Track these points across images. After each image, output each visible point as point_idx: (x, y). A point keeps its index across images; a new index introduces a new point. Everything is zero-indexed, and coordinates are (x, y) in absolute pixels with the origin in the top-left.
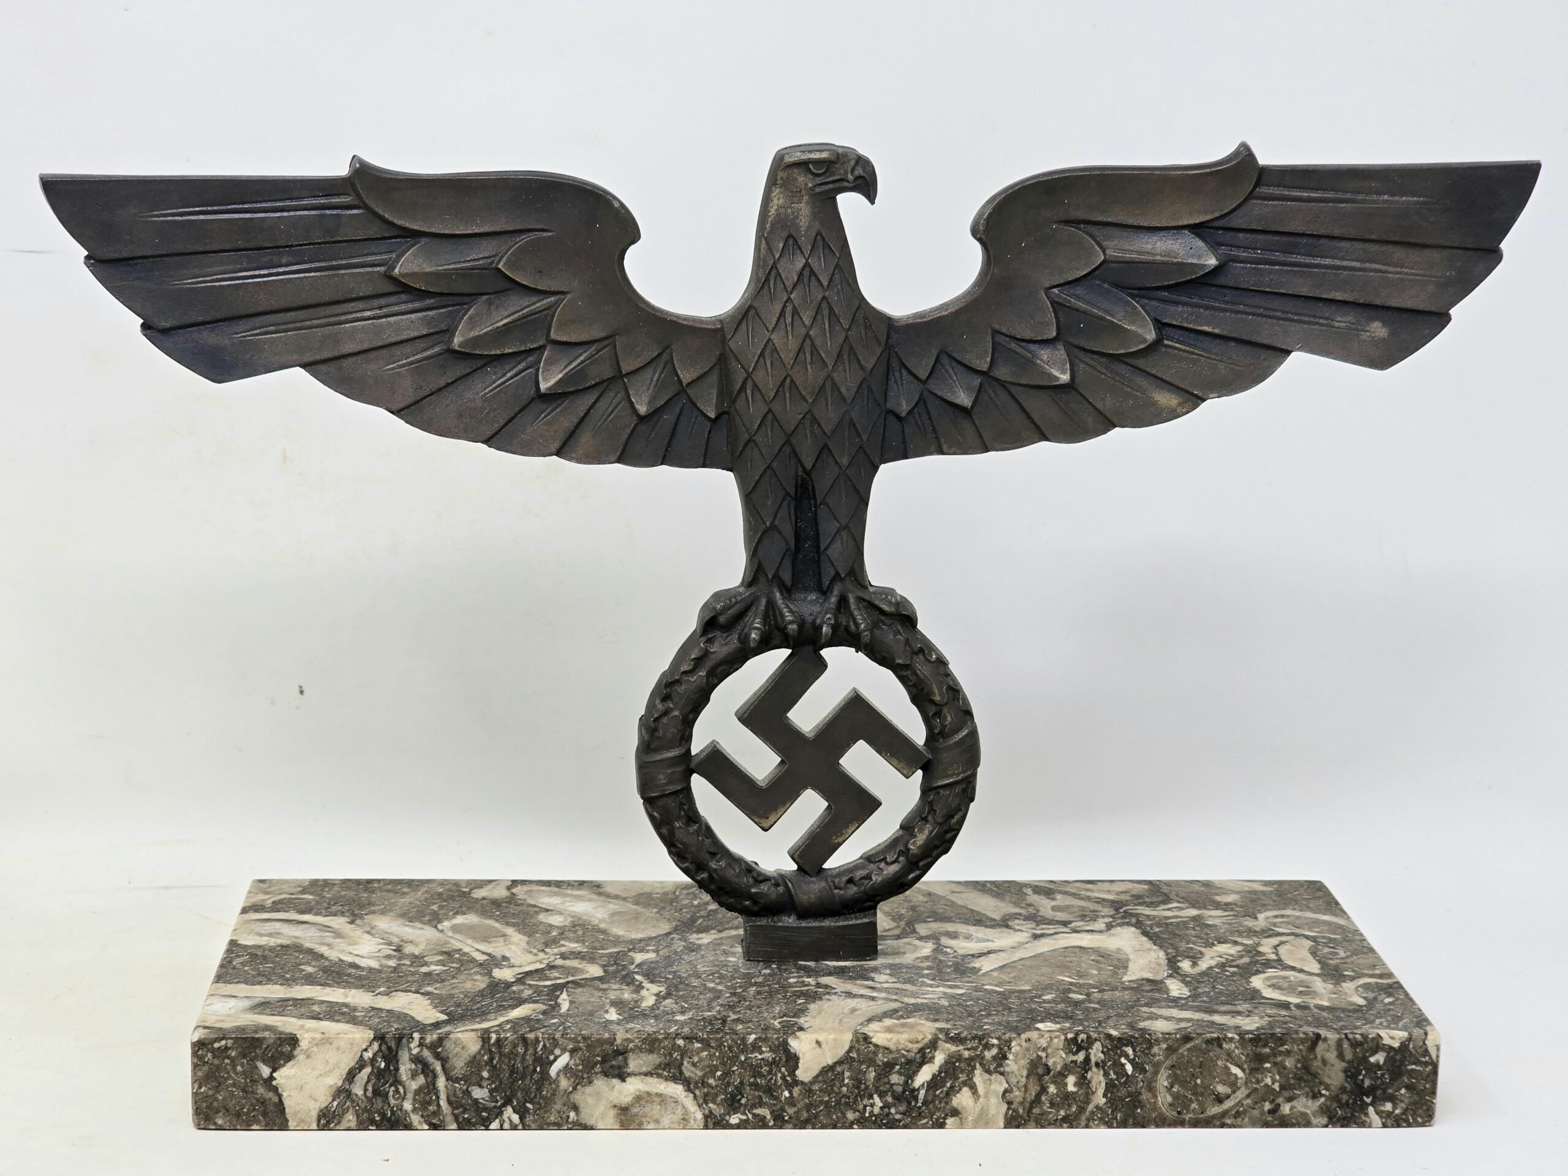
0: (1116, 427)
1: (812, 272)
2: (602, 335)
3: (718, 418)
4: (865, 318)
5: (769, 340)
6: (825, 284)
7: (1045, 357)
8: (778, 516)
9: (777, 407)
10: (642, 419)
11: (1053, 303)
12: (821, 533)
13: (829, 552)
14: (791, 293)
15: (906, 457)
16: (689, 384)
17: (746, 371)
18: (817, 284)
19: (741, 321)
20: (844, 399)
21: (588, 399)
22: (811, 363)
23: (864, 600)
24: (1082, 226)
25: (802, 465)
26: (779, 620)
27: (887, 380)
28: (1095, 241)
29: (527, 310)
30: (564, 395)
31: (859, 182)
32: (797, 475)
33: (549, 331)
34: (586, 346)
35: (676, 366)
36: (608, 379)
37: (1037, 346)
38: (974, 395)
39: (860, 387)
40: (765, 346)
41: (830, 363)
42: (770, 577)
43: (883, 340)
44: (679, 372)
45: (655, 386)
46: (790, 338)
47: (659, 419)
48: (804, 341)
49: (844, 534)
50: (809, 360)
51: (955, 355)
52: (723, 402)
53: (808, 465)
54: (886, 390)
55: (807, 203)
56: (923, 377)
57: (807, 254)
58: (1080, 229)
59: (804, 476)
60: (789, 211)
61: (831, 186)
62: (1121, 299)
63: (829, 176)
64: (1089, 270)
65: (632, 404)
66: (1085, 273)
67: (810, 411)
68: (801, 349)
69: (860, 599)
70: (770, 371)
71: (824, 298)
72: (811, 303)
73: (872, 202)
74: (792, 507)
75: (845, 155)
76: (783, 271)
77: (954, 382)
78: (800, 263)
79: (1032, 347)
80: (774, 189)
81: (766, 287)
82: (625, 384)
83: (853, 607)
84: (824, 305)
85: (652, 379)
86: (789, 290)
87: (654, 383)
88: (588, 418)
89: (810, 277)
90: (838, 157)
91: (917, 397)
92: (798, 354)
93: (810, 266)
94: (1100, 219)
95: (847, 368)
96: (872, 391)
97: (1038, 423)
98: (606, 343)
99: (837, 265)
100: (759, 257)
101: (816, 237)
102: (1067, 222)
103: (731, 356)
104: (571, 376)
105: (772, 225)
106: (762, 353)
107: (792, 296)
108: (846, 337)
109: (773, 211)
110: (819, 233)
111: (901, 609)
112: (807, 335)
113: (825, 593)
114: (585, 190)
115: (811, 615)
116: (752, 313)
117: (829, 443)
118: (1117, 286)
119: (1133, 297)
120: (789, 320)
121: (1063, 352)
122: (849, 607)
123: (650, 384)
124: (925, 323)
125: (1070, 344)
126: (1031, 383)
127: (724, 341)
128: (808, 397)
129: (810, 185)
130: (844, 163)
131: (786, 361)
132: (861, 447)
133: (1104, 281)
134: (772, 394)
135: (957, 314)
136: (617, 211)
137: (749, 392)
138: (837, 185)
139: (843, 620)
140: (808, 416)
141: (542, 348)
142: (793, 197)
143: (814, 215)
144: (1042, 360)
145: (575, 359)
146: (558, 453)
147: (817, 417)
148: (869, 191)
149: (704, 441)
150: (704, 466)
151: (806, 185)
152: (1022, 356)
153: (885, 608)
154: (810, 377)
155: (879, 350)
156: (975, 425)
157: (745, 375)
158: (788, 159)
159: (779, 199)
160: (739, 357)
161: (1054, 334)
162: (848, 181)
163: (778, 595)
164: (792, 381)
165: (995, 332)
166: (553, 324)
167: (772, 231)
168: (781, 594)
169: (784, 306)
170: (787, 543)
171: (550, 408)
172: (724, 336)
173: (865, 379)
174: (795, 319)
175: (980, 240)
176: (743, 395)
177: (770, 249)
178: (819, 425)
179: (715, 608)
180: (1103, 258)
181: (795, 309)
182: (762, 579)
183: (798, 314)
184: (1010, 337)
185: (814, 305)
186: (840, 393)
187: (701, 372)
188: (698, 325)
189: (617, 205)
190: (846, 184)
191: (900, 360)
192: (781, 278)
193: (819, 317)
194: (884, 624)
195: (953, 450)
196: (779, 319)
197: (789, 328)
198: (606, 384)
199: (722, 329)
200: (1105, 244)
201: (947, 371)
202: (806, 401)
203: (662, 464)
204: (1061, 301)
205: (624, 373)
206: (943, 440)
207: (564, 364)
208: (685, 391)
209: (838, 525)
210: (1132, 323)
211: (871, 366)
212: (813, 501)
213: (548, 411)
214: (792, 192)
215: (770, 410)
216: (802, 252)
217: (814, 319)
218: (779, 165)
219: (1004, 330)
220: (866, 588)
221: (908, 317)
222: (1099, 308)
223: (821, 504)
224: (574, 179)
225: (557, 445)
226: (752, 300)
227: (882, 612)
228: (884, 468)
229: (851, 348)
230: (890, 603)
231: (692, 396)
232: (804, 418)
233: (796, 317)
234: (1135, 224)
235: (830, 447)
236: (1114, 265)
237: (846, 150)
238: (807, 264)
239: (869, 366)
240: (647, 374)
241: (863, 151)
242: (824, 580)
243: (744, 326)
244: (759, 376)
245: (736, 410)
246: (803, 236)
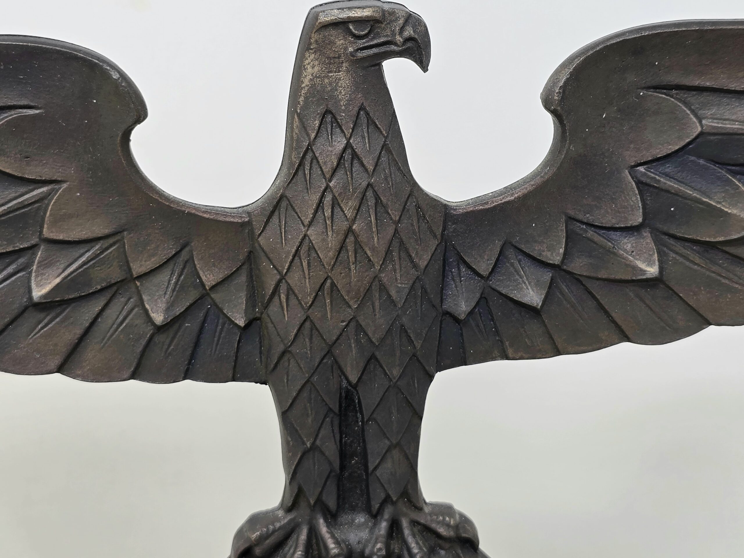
0: (710, 324)
1: (355, 155)
2: (107, 231)
3: (248, 325)
4: (418, 207)
5: (305, 236)
6: (371, 168)
7: (629, 247)
8: (320, 436)
9: (315, 314)
10: (160, 329)
11: (639, 183)
12: (369, 451)
13: (378, 473)
14: (330, 181)
15: (465, 363)
16: (213, 287)
17: (280, 273)
18: (361, 169)
19: (272, 213)
20: (393, 302)
21: (96, 306)
22: (355, 263)
23: (419, 523)
24: (674, 92)
25: (347, 379)
26: (323, 551)
27: (444, 276)
28: (690, 109)
29: (15, 202)
30: (64, 303)
31: (409, 44)
32: (341, 388)
33: (42, 227)
34: (88, 246)
35: (198, 266)
36: (118, 282)
37: (618, 233)
38: (544, 292)
39: (412, 288)
40: (301, 243)
41: (377, 261)
42: (312, 502)
43: (439, 232)
44: (201, 273)
45: (174, 290)
46: (330, 233)
47: (180, 327)
48: (346, 237)
49: (396, 453)
50: (352, 259)
51: (523, 247)
52: (254, 306)
53: (354, 378)
54: (442, 289)
55: (348, 71)
56: (485, 273)
57: (348, 132)
58: (672, 97)
59: (349, 388)
60: (326, 81)
61: (375, 50)
62: (719, 178)
63: (372, 40)
64: (682, 144)
65: (146, 311)
66: (677, 148)
67: (354, 318)
68: (342, 247)
69: (414, 523)
70: (306, 272)
71: (369, 185)
72: (354, 192)
73: (424, 67)
74: (336, 422)
75: (392, 13)
76: (320, 153)
77: (521, 277)
78: (340, 143)
79: (614, 235)
80: (307, 54)
81: (300, 173)
82: (137, 287)
83: (407, 532)
84: (370, 194)
85: (169, 281)
86: (328, 176)
87: (171, 286)
88: (95, 328)
89: (352, 159)
90: (384, 15)
91: (478, 295)
92: (339, 253)
93: (352, 148)
94: (697, 82)
95: (397, 267)
96: (426, 292)
97: (620, 323)
98: (111, 241)
99: (384, 146)
100: (292, 137)
101: (359, 113)
102: (657, 88)
103: (262, 254)
104: (72, 280)
105: (306, 98)
106: (297, 251)
107: (331, 184)
108: (396, 230)
109: (306, 82)
110: (362, 108)
111: (461, 531)
112: (350, 230)
113: (375, 516)
114: (76, 58)
115: (359, 542)
116: (284, 204)
117: (377, 354)
118: (716, 163)
119: (734, 174)
120: (328, 213)
121: (649, 240)
122: (402, 534)
123: (167, 287)
124: (487, 210)
125: (657, 230)
126: (612, 277)
127: (253, 237)
128: (351, 303)
129: (351, 49)
130: (391, 21)
131: (325, 261)
132: (414, 355)
133: (699, 157)
134: (310, 300)
135: (525, 198)
136: (115, 84)
137: (283, 296)
138: (383, 49)
139: (396, 547)
140: (353, 324)
141: (33, 247)
142: (330, 63)
143: (357, 86)
144: (625, 250)
145: (76, 260)
146: (60, 369)
147: (363, 324)
148: (421, 54)
149: (233, 353)
150: (234, 379)
151: (346, 49)
152: (601, 247)
153: (442, 530)
154: (354, 280)
155: (433, 243)
156: (545, 326)
157: (278, 277)
158: (323, 18)
159: (313, 67)
160: (271, 256)
161: (640, 220)
162: (396, 44)
163: (321, 521)
164: (333, 284)
165: (570, 219)
166: (46, 219)
167: (305, 107)
168: (326, 520)
169: (323, 196)
170: (330, 463)
171: (48, 318)
172: (252, 232)
173: (418, 277)
174: (336, 211)
175: (554, 112)
176: (276, 299)
177: (304, 127)
178: (366, 334)
179: (249, 538)
180: (699, 129)
181: (334, 199)
182: (303, 504)
183: (339, 205)
184: (587, 224)
185: (358, 194)
186: (390, 296)
187: (227, 272)
188: (221, 219)
189: (115, 76)
190: (393, 48)
191: (458, 254)
192: (318, 162)
193: (364, 209)
194: (442, 548)
195: (520, 354)
196: (316, 211)
197: (329, 222)
198: (115, 288)
199: (249, 223)
200: (700, 112)
201: (512, 265)
202: (350, 307)
203: (184, 378)
204: (648, 181)
205: (135, 276)
206: (507, 343)
207: (62, 266)
208: (208, 294)
209: (387, 442)
210: (734, 205)
211: (426, 263)
212: (359, 415)
213: (46, 321)
214: (328, 58)
215: (308, 318)
216: (343, 131)
217: (358, 210)
218: (313, 26)
219: (580, 217)
220: (420, 509)
221: (468, 203)
222: (694, 189)
223: (368, 420)
224: (63, 44)
225: (57, 361)
226: (285, 189)
227: (438, 536)
228: (440, 377)
229: (402, 243)
230: (448, 525)
231: (218, 301)
232: (347, 326)
233: (337, 210)
234: (738, 89)
235: (378, 357)
236: (712, 138)
237: (392, 6)
238: (348, 145)
239: (423, 264)
240: (163, 277)
241: (412, 8)
242: (373, 503)
243: (275, 219)
244: (294, 279)
245: (269, 316)
246: (344, 111)
